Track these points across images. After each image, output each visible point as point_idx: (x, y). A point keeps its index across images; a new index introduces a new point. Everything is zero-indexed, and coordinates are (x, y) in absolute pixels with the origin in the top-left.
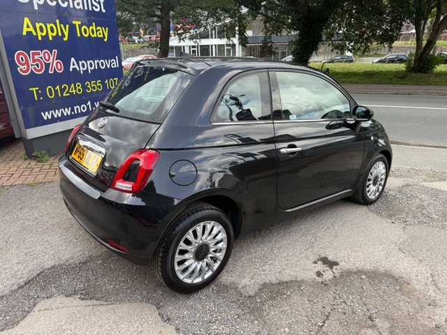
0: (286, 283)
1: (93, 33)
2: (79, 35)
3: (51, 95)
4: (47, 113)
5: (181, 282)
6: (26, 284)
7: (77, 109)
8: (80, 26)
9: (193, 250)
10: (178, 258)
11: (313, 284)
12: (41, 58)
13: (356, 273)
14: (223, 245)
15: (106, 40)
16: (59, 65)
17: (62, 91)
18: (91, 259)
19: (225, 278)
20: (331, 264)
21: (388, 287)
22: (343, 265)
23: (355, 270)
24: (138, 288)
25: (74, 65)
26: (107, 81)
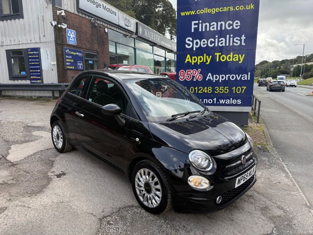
1: (230, 59)
2: (218, 60)
3: (192, 91)
7: (206, 101)
8: (220, 56)
12: (191, 73)
15: (240, 62)
16: (200, 77)
17: (199, 90)
25: (210, 77)
26: (234, 88)
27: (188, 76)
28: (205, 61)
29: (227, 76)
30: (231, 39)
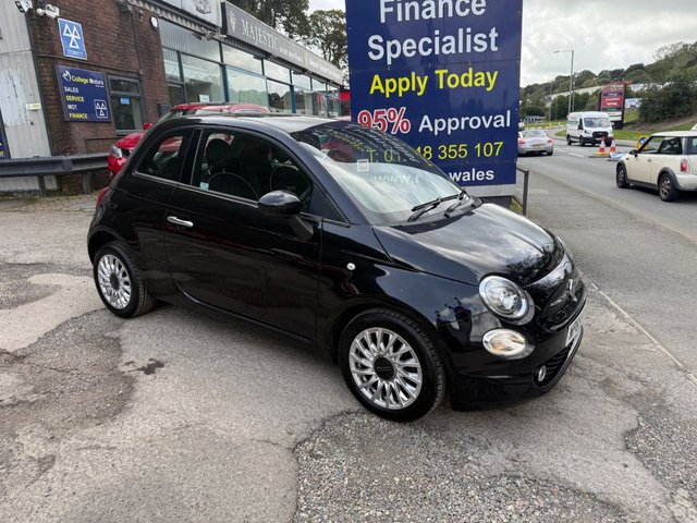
1: (467, 82)
2: (441, 87)
8: (445, 76)
12: (385, 117)
15: (489, 89)
16: (405, 124)
25: (426, 123)
26: (479, 145)
27: (379, 125)
28: (414, 89)
29: (463, 120)
30: (469, 37)
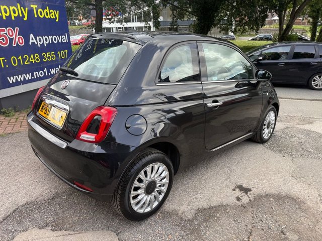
0: (215, 207)
1: (47, 15)
2: (36, 16)
3: (15, 63)
4: (12, 78)
5: (135, 212)
6: (4, 220)
7: (36, 74)
8: (37, 9)
9: (144, 187)
10: (133, 194)
11: (235, 207)
12: (6, 34)
13: (265, 197)
14: (166, 181)
15: (57, 20)
16: (20, 39)
17: (24, 60)
18: (57, 195)
19: (168, 206)
20: (246, 191)
21: (290, 206)
22: (255, 191)
23: (264, 194)
24: (98, 218)
25: (32, 39)
29: (50, 38)
